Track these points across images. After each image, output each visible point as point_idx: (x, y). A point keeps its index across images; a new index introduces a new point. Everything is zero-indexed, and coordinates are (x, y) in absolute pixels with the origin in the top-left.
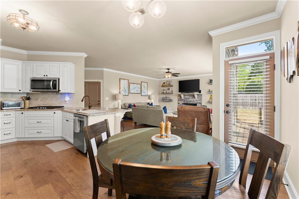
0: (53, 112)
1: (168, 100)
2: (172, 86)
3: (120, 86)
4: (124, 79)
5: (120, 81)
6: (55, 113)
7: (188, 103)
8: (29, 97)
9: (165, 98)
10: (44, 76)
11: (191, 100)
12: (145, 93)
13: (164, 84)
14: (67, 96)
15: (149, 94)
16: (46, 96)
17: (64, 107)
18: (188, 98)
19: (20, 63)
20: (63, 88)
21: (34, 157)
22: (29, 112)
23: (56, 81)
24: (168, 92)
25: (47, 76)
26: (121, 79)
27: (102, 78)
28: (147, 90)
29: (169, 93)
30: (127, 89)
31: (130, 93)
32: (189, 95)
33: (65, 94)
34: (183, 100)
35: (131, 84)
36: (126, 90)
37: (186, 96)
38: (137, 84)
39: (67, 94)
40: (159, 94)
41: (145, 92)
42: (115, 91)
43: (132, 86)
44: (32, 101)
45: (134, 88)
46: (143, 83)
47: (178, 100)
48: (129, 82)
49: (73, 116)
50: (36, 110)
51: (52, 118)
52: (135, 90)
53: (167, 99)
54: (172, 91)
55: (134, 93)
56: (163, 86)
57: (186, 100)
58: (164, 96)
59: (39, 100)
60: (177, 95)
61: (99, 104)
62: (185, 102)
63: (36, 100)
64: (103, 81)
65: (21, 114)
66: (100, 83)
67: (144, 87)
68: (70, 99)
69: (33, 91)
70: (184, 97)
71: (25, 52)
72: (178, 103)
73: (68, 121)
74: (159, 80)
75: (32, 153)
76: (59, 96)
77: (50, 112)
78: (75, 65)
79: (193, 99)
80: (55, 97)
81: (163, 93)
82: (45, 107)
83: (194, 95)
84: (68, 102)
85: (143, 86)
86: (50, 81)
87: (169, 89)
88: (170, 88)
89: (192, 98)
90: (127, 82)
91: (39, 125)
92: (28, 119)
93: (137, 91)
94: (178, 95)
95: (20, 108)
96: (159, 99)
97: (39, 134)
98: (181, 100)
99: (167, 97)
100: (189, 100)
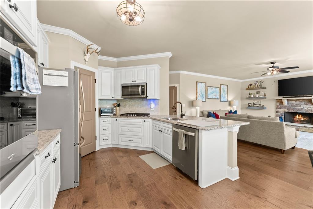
0: (143, 120)
1: (257, 107)
2: (265, 88)
3: (197, 91)
4: (201, 82)
5: (197, 84)
6: (145, 121)
7: (298, 112)
8: (119, 104)
9: (252, 104)
10: (133, 81)
11: (304, 108)
12: (225, 99)
13: (250, 86)
14: (152, 102)
15: (230, 99)
16: (132, 102)
17: (149, 114)
18: (297, 105)
19: (112, 70)
20: (151, 93)
21: (135, 173)
22: (122, 119)
23: (144, 86)
24: (257, 96)
25: (135, 81)
26: (198, 82)
27: (179, 82)
28: (227, 95)
29: (259, 98)
30: (205, 94)
31: (208, 99)
33: (150, 100)
34: (285, 107)
35: (208, 88)
36: (203, 95)
37: (293, 102)
38: (215, 87)
39: (152, 101)
40: (242, 99)
41: (225, 97)
42: (192, 97)
43: (210, 90)
44: (121, 107)
45: (212, 93)
46: (222, 86)
47: (277, 107)
48: (207, 86)
49: (171, 126)
50: (128, 118)
51: (142, 127)
52: (214, 94)
53: (255, 105)
54: (265, 95)
55: (212, 99)
56: (248, 89)
57: (291, 107)
58: (251, 102)
59: (127, 107)
60: (275, 99)
61: (175, 111)
62: (291, 111)
63: (125, 106)
64: (180, 85)
65: (115, 121)
66: (177, 87)
67: (224, 91)
68: (155, 105)
69: (123, 98)
70: (288, 103)
71: (114, 60)
72: (277, 112)
73: (161, 131)
74: (241, 81)
75: (131, 165)
76: (145, 102)
77: (140, 120)
78: (160, 68)
79: (308, 106)
80: (140, 104)
81: (250, 98)
82: (135, 114)
83: (311, 99)
84: (153, 109)
85: (223, 89)
86: (138, 86)
87: (258, 93)
88: (261, 91)
89: (306, 104)
90: (205, 86)
91: (130, 133)
92: (121, 127)
93: (216, 95)
94: (277, 100)
95: (113, 114)
96: (241, 105)
97: (131, 142)
98: (283, 108)
99: (255, 103)
100: (300, 107)
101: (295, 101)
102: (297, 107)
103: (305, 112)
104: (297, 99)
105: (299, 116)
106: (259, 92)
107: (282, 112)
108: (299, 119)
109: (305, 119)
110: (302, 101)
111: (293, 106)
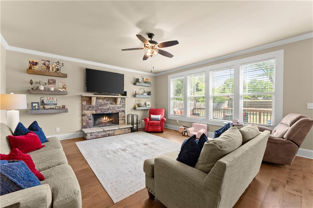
1: (50, 109)
2: (65, 76)
7: (105, 113)
9: (40, 104)
11: (110, 108)
13: (32, 66)
18: (104, 104)
24: (52, 89)
29: (57, 93)
32: (105, 98)
34: (93, 107)
37: (101, 101)
53: (46, 107)
54: (64, 88)
56: (30, 71)
57: (99, 107)
58: (38, 99)
60: (80, 96)
62: (99, 112)
70: (96, 102)
72: (83, 115)
79: (113, 106)
83: (116, 98)
88: (58, 80)
89: (112, 104)
98: (90, 109)
99: (45, 102)
100: (106, 107)
101: (102, 100)
102: (104, 107)
103: (110, 112)
104: (104, 97)
105: (106, 118)
106: (54, 82)
107: (89, 115)
108: (105, 120)
109: (111, 120)
110: (108, 100)
111: (101, 106)
